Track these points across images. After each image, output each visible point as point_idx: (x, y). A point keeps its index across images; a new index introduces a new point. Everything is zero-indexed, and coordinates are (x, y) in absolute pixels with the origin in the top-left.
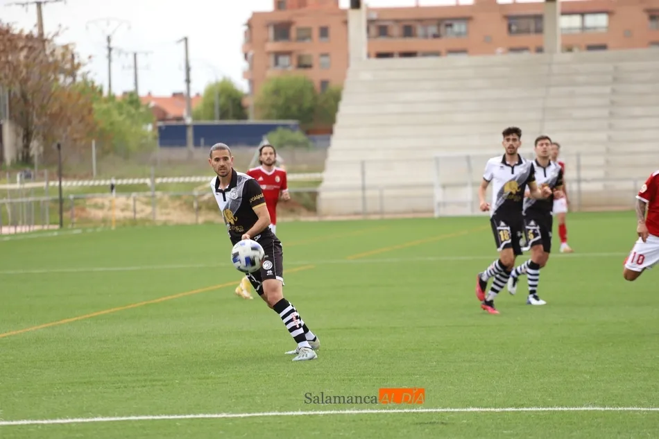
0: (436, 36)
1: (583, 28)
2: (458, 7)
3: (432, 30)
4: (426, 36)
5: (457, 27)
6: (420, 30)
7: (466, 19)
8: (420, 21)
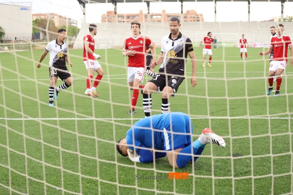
0: (133, 18)
1: (157, 18)
2: (137, 14)
3: (132, 17)
4: (131, 18)
5: (136, 17)
6: (130, 17)
7: (138, 16)
8: (130, 16)
